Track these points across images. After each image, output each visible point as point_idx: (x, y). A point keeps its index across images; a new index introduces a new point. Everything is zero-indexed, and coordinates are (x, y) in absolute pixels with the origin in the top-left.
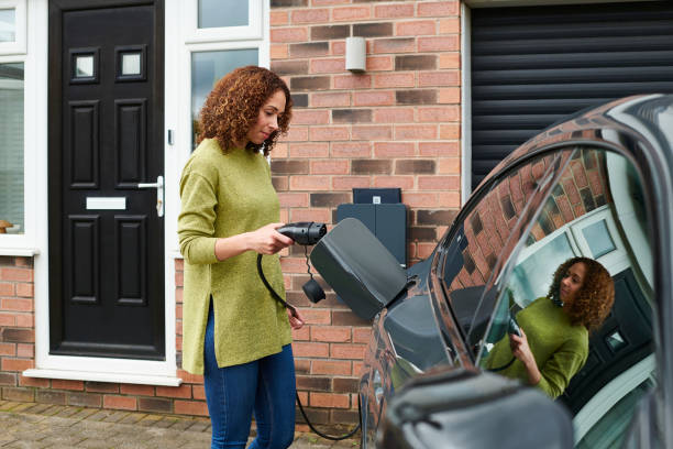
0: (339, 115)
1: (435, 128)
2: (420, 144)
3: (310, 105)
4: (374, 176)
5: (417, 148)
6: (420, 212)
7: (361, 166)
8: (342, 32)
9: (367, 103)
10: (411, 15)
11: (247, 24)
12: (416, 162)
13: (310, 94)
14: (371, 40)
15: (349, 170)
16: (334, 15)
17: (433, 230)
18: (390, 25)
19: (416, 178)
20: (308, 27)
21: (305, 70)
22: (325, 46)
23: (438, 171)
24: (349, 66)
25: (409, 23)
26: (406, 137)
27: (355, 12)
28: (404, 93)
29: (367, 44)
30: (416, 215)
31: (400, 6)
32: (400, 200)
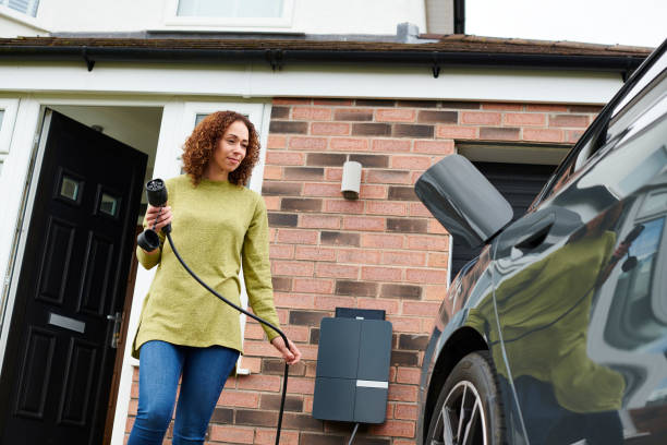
0: (328, 236)
1: (424, 255)
2: (408, 270)
3: (299, 226)
4: (359, 298)
5: (404, 272)
6: (402, 336)
7: (345, 287)
8: (338, 160)
9: (357, 227)
10: (408, 150)
12: (402, 287)
13: (300, 215)
14: (367, 170)
15: (332, 291)
16: (332, 144)
17: (415, 355)
18: (387, 158)
19: (401, 303)
20: (305, 154)
21: (298, 192)
22: (321, 172)
23: (424, 297)
24: (344, 189)
25: (405, 158)
26: (394, 262)
27: (353, 143)
28: (396, 220)
29: (363, 173)
30: (398, 339)
31: (398, 142)
32: (384, 318)
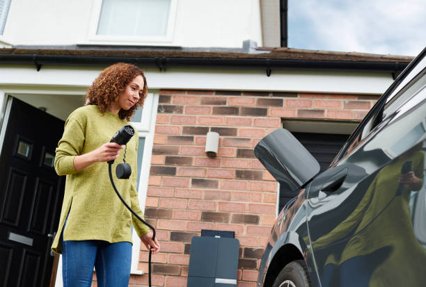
0: (196, 182)
1: (260, 195)
2: (250, 205)
3: (177, 174)
4: (217, 223)
5: (247, 207)
6: (246, 249)
7: (208, 216)
8: (203, 131)
9: (216, 176)
10: (250, 125)
11: (140, 122)
12: (246, 216)
13: (178, 168)
14: (222, 137)
15: (199, 218)
16: (199, 121)
17: (254, 262)
18: (235, 130)
19: (245, 226)
20: (181, 127)
21: (176, 152)
22: (192, 139)
23: (261, 223)
24: (207, 150)
25: (248, 130)
26: (241, 199)
27: (213, 120)
28: (242, 171)
29: (220, 139)
30: (243, 251)
31: (243, 119)
32: (234, 237)
